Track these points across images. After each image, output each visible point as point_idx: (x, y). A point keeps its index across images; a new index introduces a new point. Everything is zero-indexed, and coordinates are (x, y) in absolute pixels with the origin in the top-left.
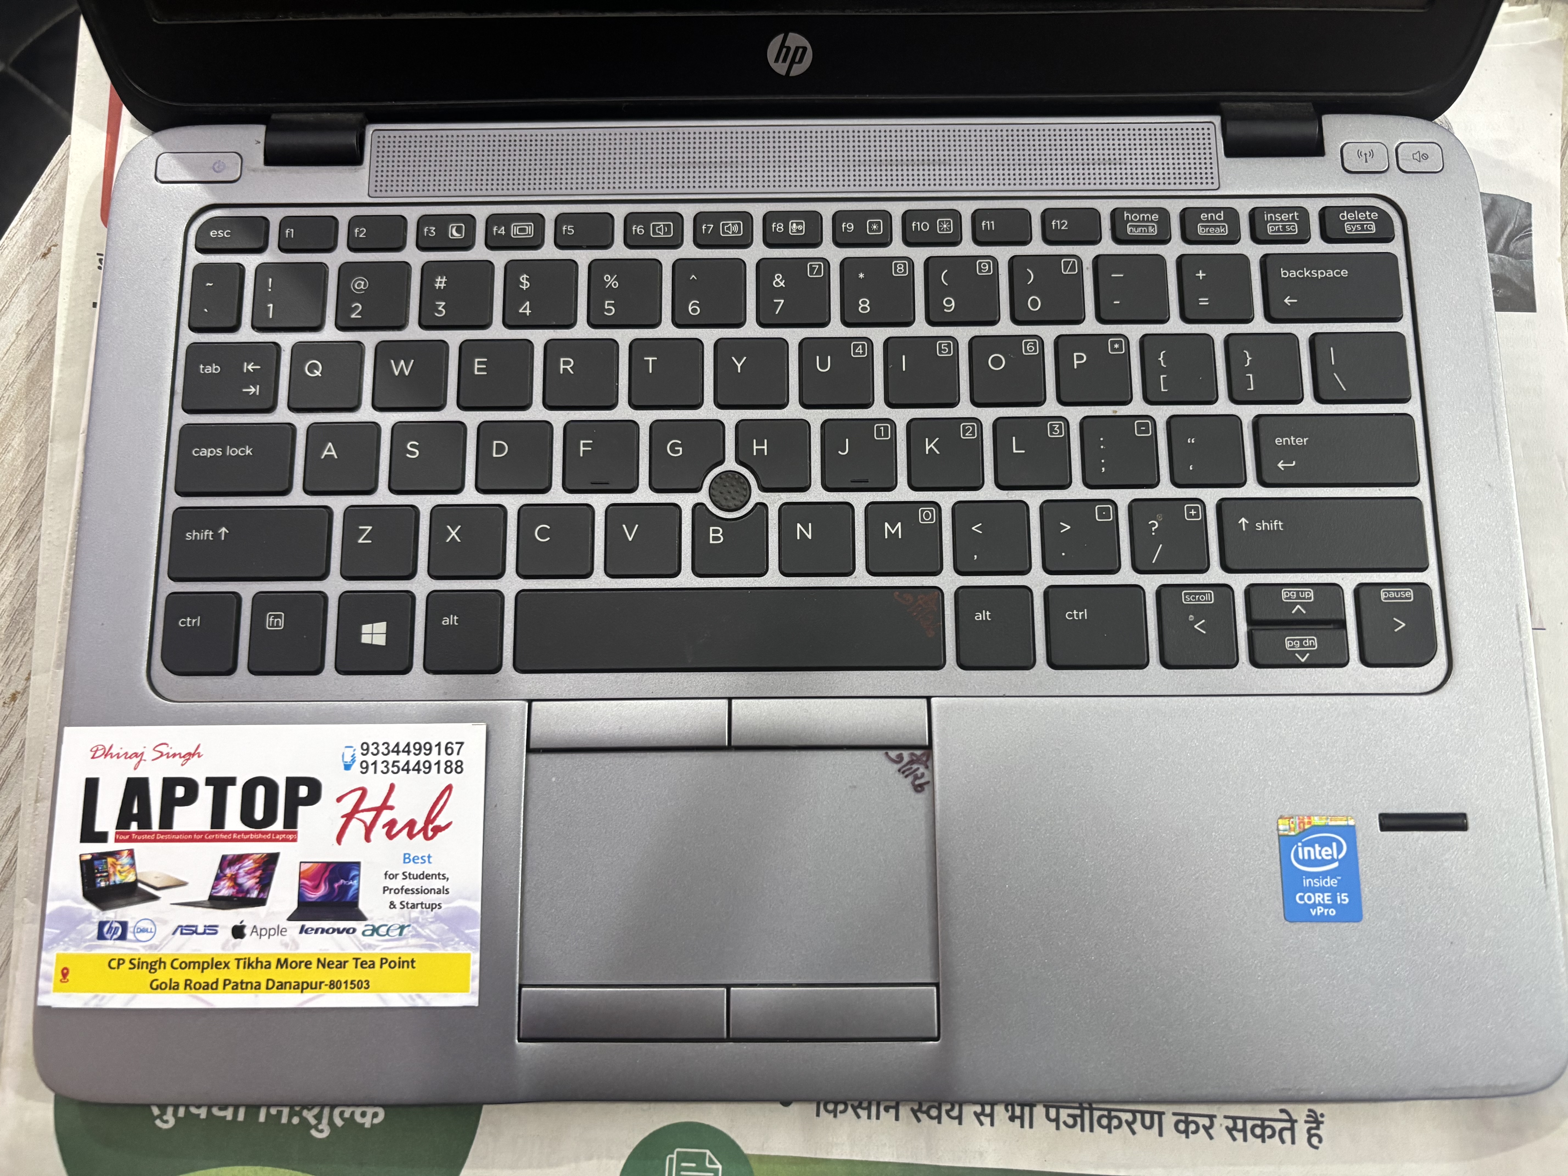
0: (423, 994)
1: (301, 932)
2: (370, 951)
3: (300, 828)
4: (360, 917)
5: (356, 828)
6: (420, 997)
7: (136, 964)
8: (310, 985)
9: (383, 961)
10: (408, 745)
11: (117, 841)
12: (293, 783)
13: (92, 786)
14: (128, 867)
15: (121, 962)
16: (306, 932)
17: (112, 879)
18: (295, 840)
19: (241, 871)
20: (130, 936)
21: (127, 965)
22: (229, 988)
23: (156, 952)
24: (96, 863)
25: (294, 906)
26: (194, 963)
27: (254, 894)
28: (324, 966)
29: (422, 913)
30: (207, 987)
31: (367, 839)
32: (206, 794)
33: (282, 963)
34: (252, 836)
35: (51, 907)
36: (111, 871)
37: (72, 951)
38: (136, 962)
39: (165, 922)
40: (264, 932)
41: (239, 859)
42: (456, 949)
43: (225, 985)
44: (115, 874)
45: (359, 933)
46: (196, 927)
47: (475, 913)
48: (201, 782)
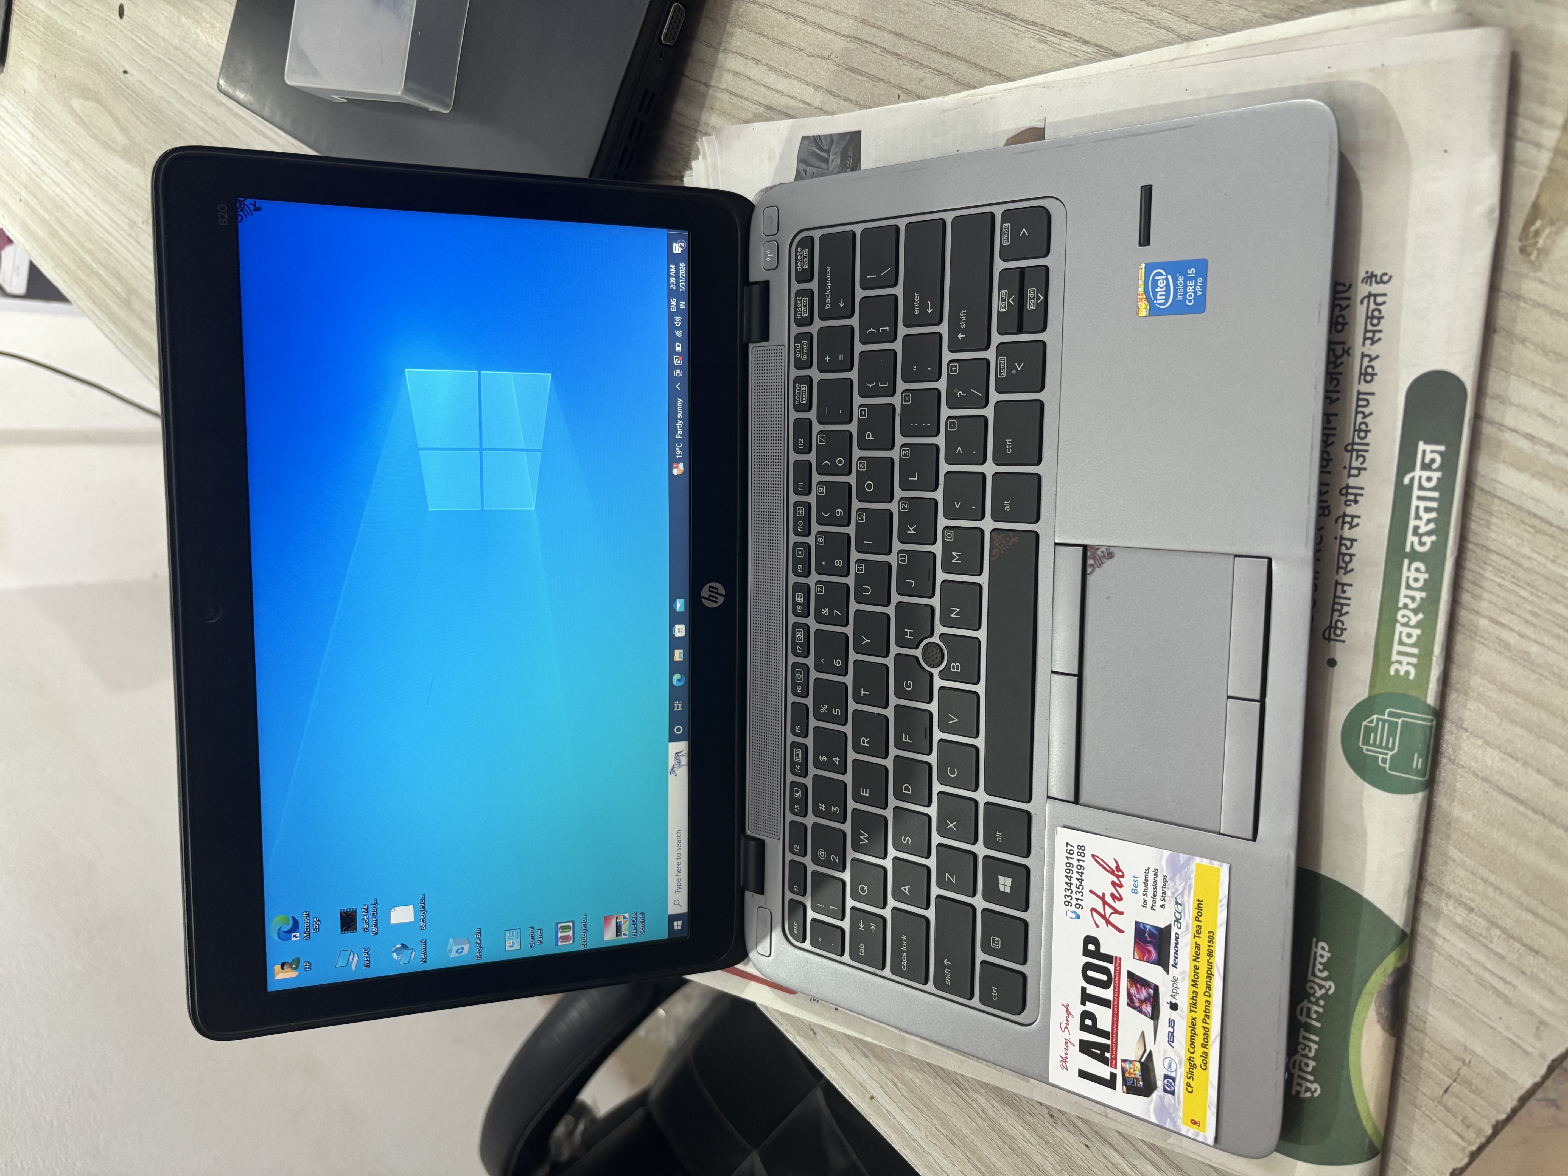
0: (1219, 898)
1: (1176, 968)
2: (1190, 926)
3: (1114, 954)
4: (1169, 928)
5: (1114, 919)
6: (1221, 901)
7: (1190, 1075)
8: (1210, 969)
9: (1197, 919)
10: (1067, 876)
11: (1115, 1068)
12: (1086, 953)
13: (1083, 1074)
14: (1131, 1066)
15: (1188, 1085)
16: (1176, 964)
17: (1138, 1076)
18: (1120, 959)
19: (1137, 996)
20: (1173, 1075)
21: (1190, 1081)
22: (1208, 1021)
23: (1183, 1061)
24: (1128, 1084)
25: (1160, 967)
26: (1191, 1039)
27: (1151, 991)
28: (1198, 958)
29: (1168, 889)
30: (1206, 1034)
31: (1122, 913)
32: (1090, 1007)
33: (1195, 984)
34: (1116, 985)
35: (1153, 1119)
36: (1133, 1076)
37: (1181, 1114)
38: (1189, 1075)
39: (1165, 1051)
40: (1175, 991)
41: (1129, 996)
42: (1192, 871)
43: (1206, 1023)
44: (1135, 1074)
45: (1179, 931)
46: (1169, 1032)
47: (1170, 854)
48: (1083, 1008)
